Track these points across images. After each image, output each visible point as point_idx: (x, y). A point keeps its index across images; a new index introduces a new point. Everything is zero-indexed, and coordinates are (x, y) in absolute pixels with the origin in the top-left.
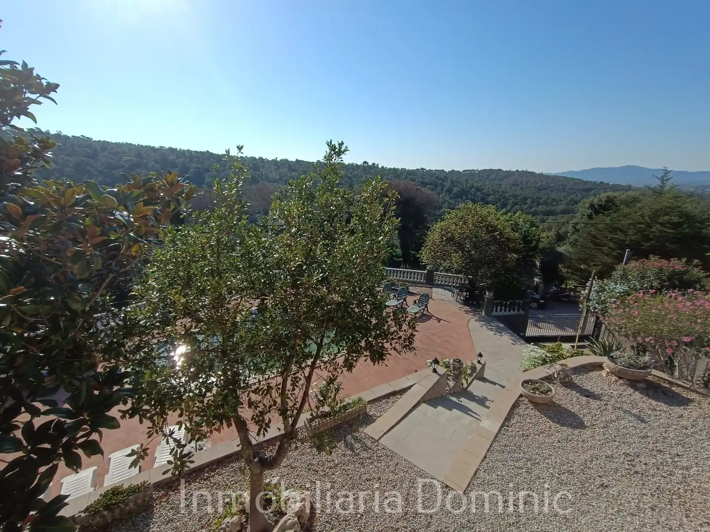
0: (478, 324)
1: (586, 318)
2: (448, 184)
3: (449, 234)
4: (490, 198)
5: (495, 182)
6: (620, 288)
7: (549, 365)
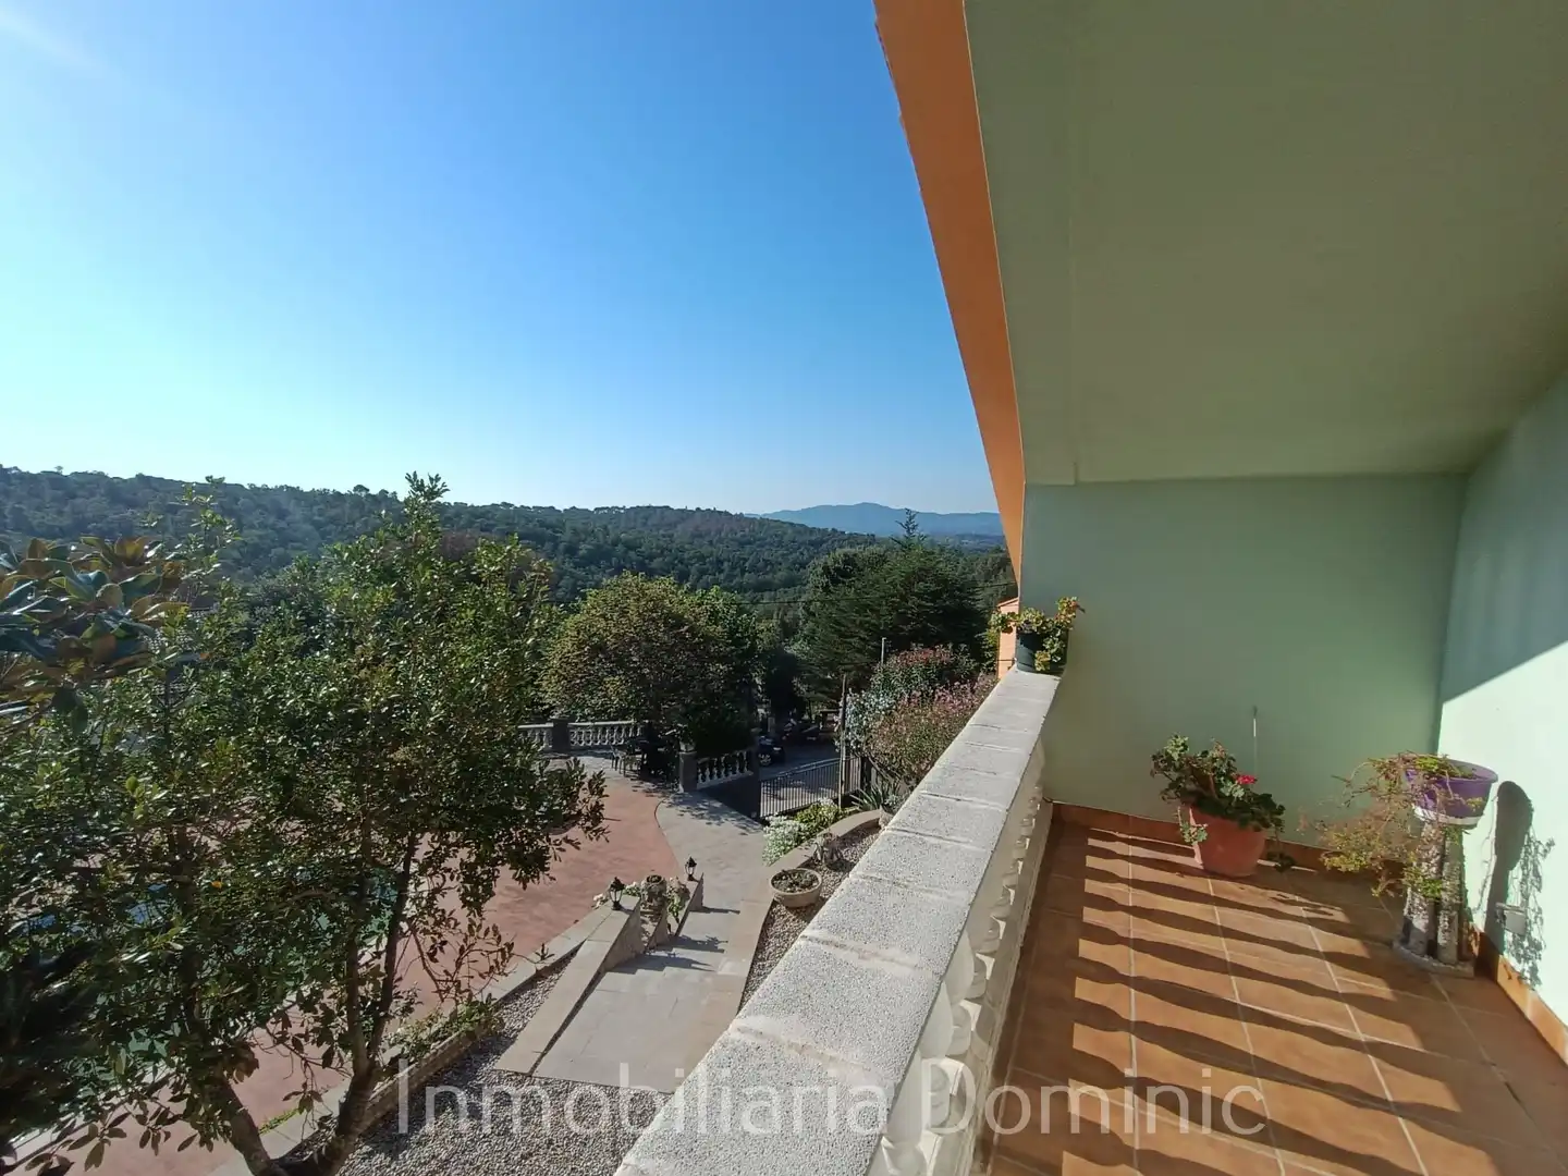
0: (675, 811)
1: (848, 762)
2: (566, 536)
3: (596, 639)
4: (656, 564)
5: (661, 532)
6: (884, 702)
7: (806, 843)
